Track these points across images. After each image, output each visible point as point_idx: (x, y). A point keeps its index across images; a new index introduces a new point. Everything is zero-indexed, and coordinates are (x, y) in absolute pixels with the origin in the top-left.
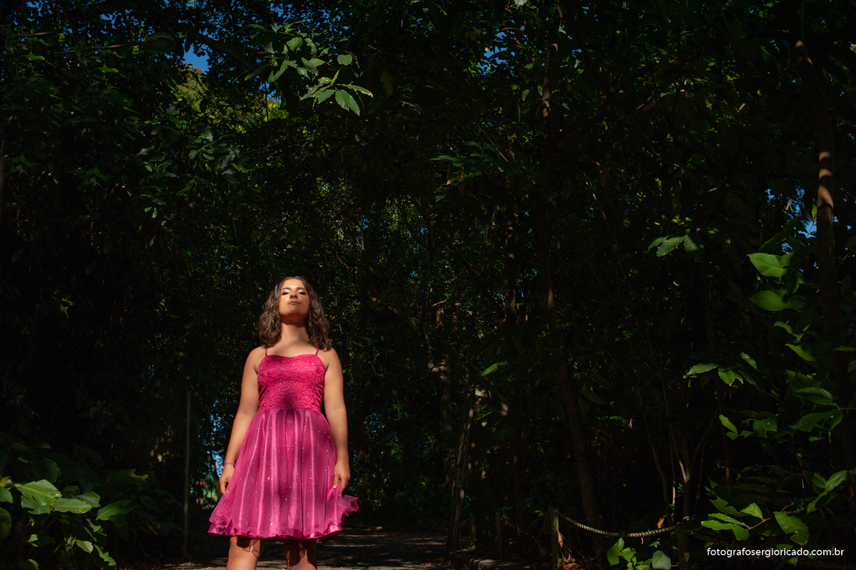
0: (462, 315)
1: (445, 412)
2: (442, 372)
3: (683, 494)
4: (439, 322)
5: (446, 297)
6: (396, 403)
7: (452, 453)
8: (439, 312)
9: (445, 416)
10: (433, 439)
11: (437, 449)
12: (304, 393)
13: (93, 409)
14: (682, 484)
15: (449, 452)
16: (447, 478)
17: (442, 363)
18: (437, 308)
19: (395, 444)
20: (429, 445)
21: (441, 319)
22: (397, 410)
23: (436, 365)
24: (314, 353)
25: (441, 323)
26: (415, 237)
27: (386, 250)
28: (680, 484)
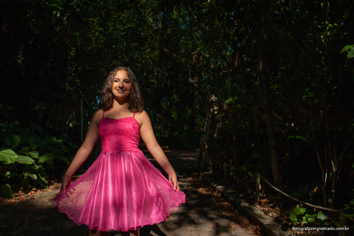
0: (204, 57)
1: (196, 100)
2: (195, 83)
3: (332, 178)
4: (194, 60)
5: (198, 50)
6: (175, 95)
7: (199, 118)
8: (194, 56)
9: (196, 102)
10: (190, 111)
11: (192, 115)
12: (126, 142)
13: (37, 106)
14: (332, 173)
15: (197, 117)
16: (196, 128)
17: (195, 79)
18: (193, 55)
19: (174, 113)
20: (189, 114)
21: (195, 59)
22: (175, 98)
23: (192, 80)
24: (132, 116)
25: (195, 61)
26: (184, 22)
27: (171, 27)
28: (330, 173)
